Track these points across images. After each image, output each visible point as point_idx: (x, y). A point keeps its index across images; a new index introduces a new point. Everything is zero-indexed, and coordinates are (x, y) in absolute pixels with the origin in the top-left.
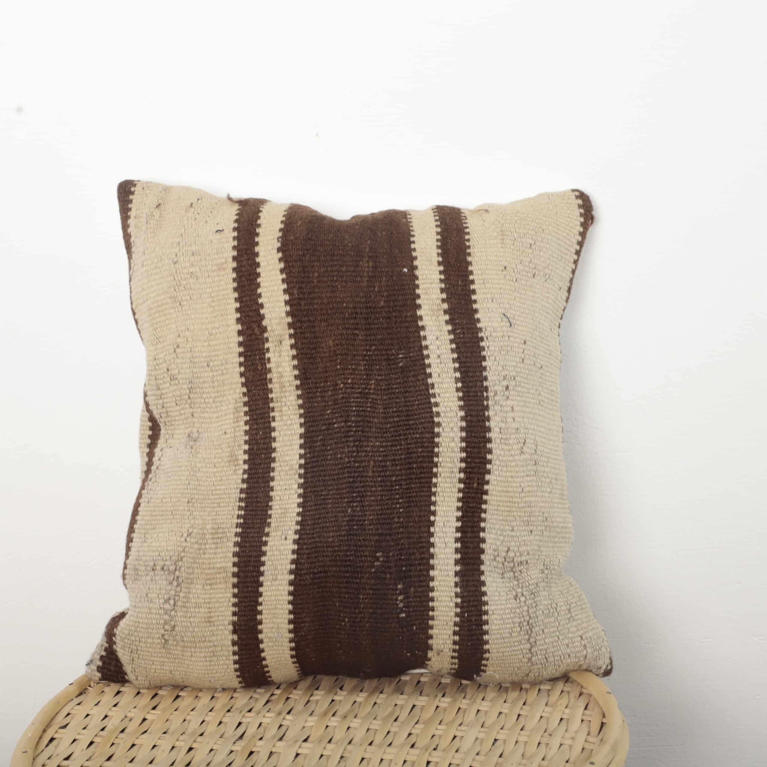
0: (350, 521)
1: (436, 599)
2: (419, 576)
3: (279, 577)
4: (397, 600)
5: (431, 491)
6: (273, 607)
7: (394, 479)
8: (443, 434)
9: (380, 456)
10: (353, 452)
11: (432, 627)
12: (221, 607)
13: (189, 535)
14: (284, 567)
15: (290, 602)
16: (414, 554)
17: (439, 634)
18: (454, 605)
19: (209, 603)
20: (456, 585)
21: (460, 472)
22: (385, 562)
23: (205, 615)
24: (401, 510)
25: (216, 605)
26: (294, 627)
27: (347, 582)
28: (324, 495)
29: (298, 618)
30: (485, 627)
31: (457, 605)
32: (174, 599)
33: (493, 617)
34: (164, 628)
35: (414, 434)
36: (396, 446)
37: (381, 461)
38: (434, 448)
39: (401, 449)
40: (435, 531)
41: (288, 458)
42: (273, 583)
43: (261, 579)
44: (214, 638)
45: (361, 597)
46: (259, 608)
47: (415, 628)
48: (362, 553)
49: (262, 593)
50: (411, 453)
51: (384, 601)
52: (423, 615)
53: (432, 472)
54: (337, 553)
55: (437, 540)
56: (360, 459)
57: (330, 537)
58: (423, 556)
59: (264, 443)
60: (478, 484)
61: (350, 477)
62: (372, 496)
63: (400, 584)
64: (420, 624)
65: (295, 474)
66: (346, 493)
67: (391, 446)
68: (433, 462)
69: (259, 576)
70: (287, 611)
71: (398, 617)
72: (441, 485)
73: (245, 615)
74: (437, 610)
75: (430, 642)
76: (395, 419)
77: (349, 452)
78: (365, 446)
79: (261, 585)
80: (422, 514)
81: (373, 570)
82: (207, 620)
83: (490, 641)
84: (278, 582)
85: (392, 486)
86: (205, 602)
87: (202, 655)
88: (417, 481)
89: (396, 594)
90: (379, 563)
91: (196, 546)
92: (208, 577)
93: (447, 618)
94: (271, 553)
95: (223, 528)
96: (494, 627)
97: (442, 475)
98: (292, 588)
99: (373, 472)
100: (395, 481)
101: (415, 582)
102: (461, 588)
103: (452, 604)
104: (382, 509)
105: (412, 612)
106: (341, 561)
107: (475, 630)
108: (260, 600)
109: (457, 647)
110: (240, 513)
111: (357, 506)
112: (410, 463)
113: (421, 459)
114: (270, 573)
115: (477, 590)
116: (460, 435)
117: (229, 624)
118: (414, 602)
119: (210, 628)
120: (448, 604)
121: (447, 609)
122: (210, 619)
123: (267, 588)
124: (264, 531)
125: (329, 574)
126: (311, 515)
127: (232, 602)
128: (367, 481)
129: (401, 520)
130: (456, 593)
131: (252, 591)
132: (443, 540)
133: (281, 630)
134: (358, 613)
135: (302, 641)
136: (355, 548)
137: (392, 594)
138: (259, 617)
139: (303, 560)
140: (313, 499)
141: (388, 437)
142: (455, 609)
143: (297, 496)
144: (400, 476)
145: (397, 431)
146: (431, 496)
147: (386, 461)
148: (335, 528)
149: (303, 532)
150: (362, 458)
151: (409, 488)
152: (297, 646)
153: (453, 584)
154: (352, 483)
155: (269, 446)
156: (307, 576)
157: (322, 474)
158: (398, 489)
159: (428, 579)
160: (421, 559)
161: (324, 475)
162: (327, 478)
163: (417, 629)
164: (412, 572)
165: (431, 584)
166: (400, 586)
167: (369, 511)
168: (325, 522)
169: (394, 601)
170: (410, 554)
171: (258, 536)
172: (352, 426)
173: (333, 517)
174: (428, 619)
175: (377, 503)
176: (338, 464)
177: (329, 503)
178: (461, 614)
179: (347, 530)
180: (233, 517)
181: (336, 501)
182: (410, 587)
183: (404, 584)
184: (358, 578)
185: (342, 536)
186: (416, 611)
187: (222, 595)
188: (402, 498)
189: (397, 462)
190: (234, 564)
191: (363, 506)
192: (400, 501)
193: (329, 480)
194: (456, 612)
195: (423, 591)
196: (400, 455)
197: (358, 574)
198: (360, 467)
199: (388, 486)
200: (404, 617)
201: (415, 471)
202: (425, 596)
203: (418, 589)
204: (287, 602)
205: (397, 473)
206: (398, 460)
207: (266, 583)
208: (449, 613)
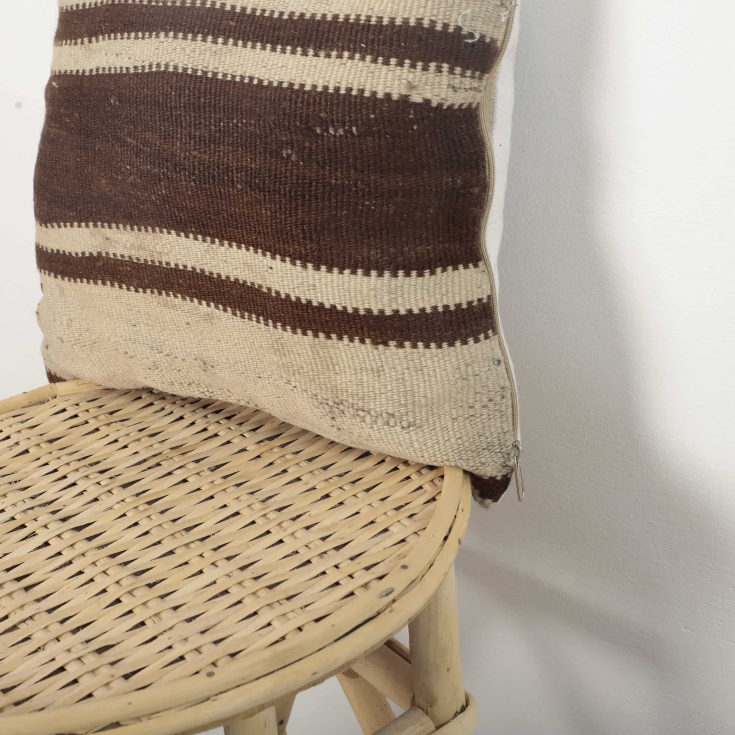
0: (251, 187)
1: (337, 85)
2: (308, 104)
3: (311, 282)
4: (335, 136)
5: (230, 81)
6: (347, 293)
7: (213, 128)
8: (176, 61)
9: (190, 143)
10: (185, 175)
11: (374, 93)
12: (358, 356)
13: (289, 382)
14: (300, 274)
15: (341, 272)
16: (284, 109)
17: (385, 84)
18: (350, 61)
19: (355, 369)
20: (328, 56)
21: (216, 43)
22: (293, 147)
23: (371, 376)
24: (244, 121)
25: (356, 361)
26: (374, 269)
27: (316, 198)
28: (227, 215)
29: (362, 263)
30: (385, 22)
31: (351, 58)
32: (357, 410)
33: (376, 9)
34: (393, 427)
35: (171, 98)
36: (181, 121)
37: (195, 142)
38: (187, 74)
39: (185, 116)
40: (268, 79)
41: (199, 254)
42: (318, 290)
43: (315, 304)
44: (399, 368)
45: (333, 181)
46: (350, 310)
47: (372, 116)
48: (282, 176)
49: (331, 305)
50: (189, 103)
51: (339, 153)
52: (356, 102)
53: (212, 79)
54: (282, 207)
55: (277, 78)
56: (192, 167)
57: (266, 214)
58: (288, 98)
59: (189, 280)
60: (232, 20)
61: (209, 181)
62: (228, 156)
63: (316, 131)
64: (367, 109)
65: (212, 248)
66: (224, 188)
67: (181, 128)
68: (201, 77)
69: (312, 305)
70: (353, 277)
71: (359, 136)
72: (226, 68)
73: (362, 329)
74: (352, 84)
75: (395, 97)
76: (157, 118)
77: (186, 181)
78: (180, 159)
79: (322, 305)
80: (250, 95)
81: (301, 163)
82: (376, 374)
83: (405, 16)
84: (317, 284)
85: (220, 130)
86: (355, 374)
87: (422, 385)
88: (218, 98)
89: (327, 136)
90: (294, 156)
91: (297, 376)
92: (326, 367)
93: (364, 72)
94: (286, 287)
95: (273, 342)
96: (389, 10)
97: (216, 66)
98: (323, 268)
99: (205, 152)
100: (216, 127)
101: (314, 111)
102: (332, 50)
103: (349, 63)
104: (241, 145)
105: (351, 117)
106: (291, 203)
107: (385, 36)
108: (339, 308)
109: (407, 61)
110: (254, 319)
111: (237, 177)
112: (199, 106)
113: (196, 91)
114: (307, 292)
115: (340, 27)
116: (180, 40)
117: (377, 349)
118: (338, 113)
119: (386, 371)
120: (347, 69)
121: (353, 70)
122: (375, 370)
123: (325, 298)
124: (266, 293)
125: (306, 219)
126: (247, 234)
127: (349, 343)
128: (214, 161)
129: (253, 122)
130: (337, 58)
131: (331, 317)
132: (279, 69)
133: (379, 286)
134: (357, 187)
135: (397, 261)
136: (277, 183)
137: (329, 142)
138: (362, 312)
139: (291, 249)
140: (232, 230)
141: (173, 130)
142: (356, 61)
143: (231, 249)
144: (210, 119)
145: (168, 118)
146: (235, 81)
147: (195, 135)
148: (258, 207)
149: (263, 246)
150: (191, 165)
151: (224, 109)
152: (403, 268)
153: (327, 60)
154: (214, 180)
155: (191, 274)
156: (308, 247)
157: (208, 215)
158: (224, 123)
159: (313, 93)
160: (290, 100)
161: (210, 213)
162: (211, 210)
163: (374, 113)
164: (303, 113)
165: (320, 89)
166: (318, 131)
167: (242, 161)
168: (253, 218)
169: (337, 140)
170: (284, 114)
171: (272, 301)
172: (164, 173)
173: (248, 208)
174: (362, 97)
175: (235, 151)
176: (198, 195)
177: (235, 211)
178: (363, 53)
179: (260, 192)
180: (260, 328)
181: (232, 201)
182: (320, 118)
183: (315, 125)
184: (311, 183)
185: (265, 199)
186: (350, 112)
187: (343, 354)
188: (233, 119)
189: (197, 123)
190: (305, 334)
191: (237, 169)
192: (235, 121)
193: (213, 207)
194: (359, 60)
195: (326, 101)
196: (190, 118)
197: (306, 183)
198: (199, 169)
199: (220, 136)
200: (357, 129)
201: (207, 101)
202: (332, 99)
203: (323, 107)
204: (341, 276)
205: (207, 123)
206: (195, 120)
207: (320, 298)
208: (359, 69)
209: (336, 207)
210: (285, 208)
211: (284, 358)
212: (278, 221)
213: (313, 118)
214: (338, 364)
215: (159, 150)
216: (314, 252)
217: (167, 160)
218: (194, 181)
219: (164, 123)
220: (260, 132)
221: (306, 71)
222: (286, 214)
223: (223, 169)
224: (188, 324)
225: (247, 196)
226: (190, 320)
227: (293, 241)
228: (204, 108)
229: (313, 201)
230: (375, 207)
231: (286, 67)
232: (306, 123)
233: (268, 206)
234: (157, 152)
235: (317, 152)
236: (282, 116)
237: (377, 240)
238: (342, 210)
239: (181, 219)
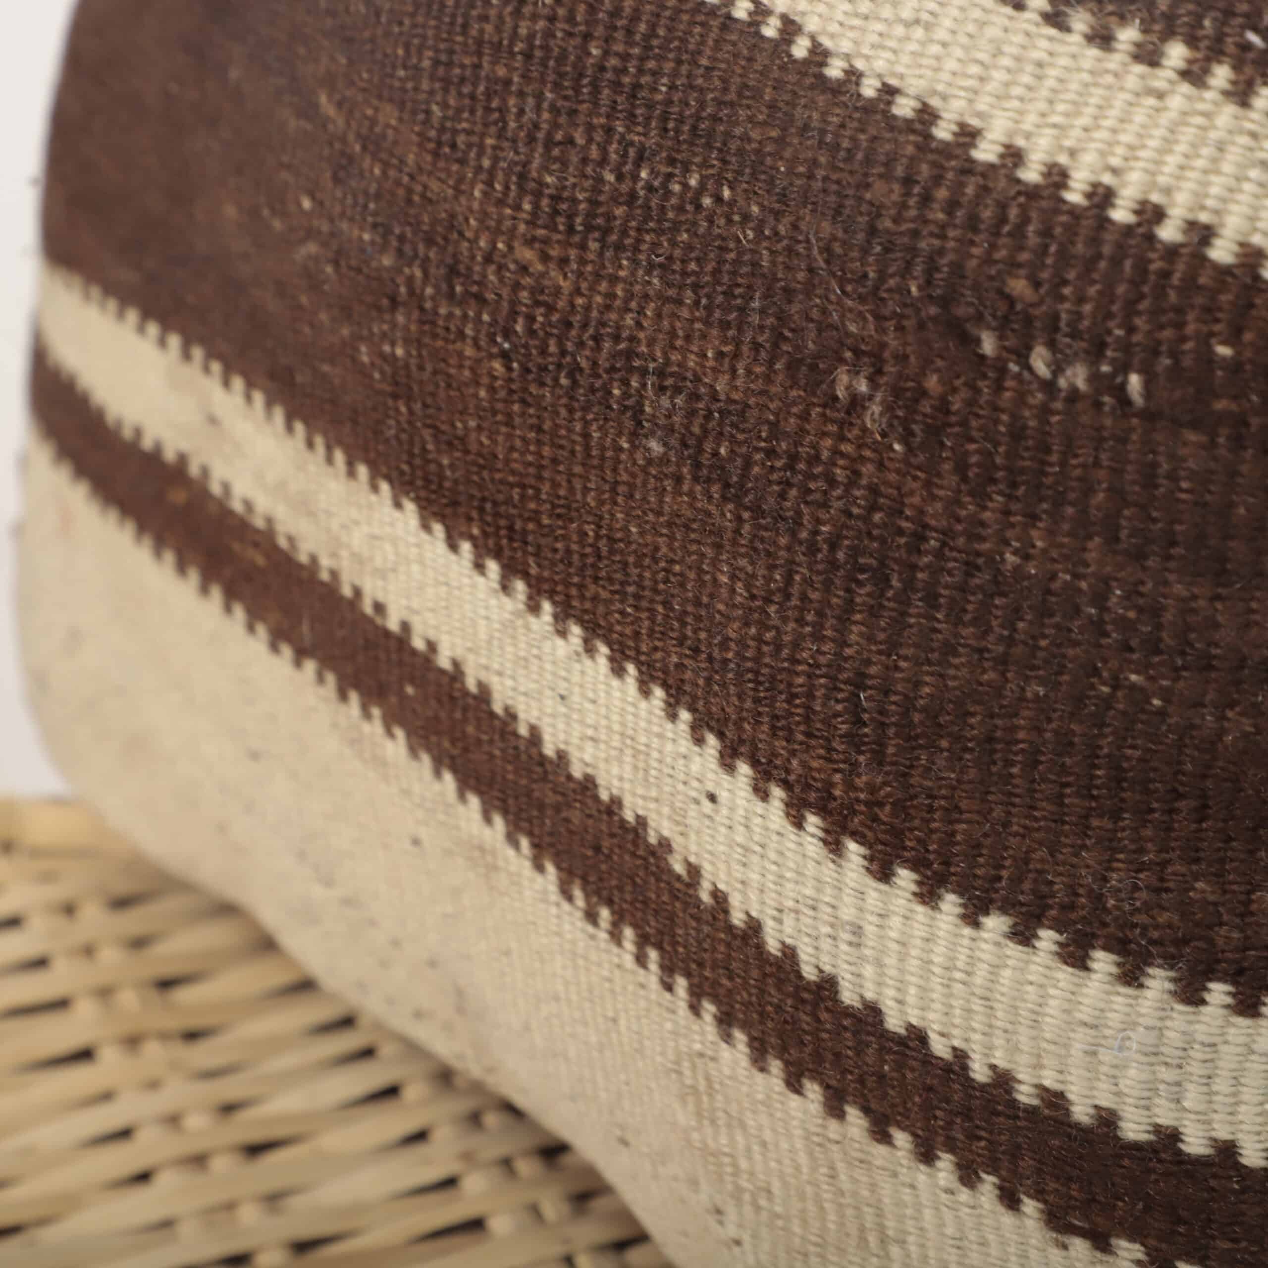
0: (697, 465)
1: (1107, 179)
2: (973, 222)
3: (847, 913)
4: (1049, 386)
6: (977, 1005)
7: (610, 177)
9: (518, 208)
10: (478, 320)
11: (1254, 257)
14: (811, 869)
15: (971, 919)
16: (877, 211)
18: (1185, 88)
20: (1103, 39)
22: (877, 371)
24: (726, 194)
26: (1106, 948)
27: (932, 599)
28: (598, 537)
29: (1064, 908)
31: (1195, 75)
36: (503, 110)
37: (536, 211)
39: (521, 95)
40: (847, 57)
41: (482, 628)
42: (867, 952)
43: (848, 997)
45: (1011, 558)
46: (979, 1072)
47: (1223, 351)
48: (818, 470)
49: (910, 1027)
50: (546, 48)
51: (1054, 458)
52: (1166, 275)
54: (795, 590)
55: (881, 62)
56: (505, 303)
57: (732, 590)
59: (438, 698)
61: (556, 381)
62: (641, 312)
63: (978, 341)
64: (1210, 312)
65: (527, 627)
66: (603, 429)
67: (500, 135)
70: (1013, 950)
71: (1149, 416)
73: (1015, 1155)
74: (1168, 191)
76: (426, 64)
78: (473, 256)
79: (874, 1011)
80: (768, 94)
81: (897, 447)
84: (869, 929)
85: (633, 195)
88: (651, 64)
89: (1019, 377)
90: (876, 409)
93: (1233, 155)
94: (754, 894)
98: (905, 878)
99: (562, 262)
100: (620, 177)
101: (988, 260)
102: (1123, 19)
104: (696, 287)
105: (1131, 330)
106: (828, 584)
108: (940, 1048)
110: (629, 946)
112: (580, 71)
114: (826, 944)
118: (1081, 300)
120: (1164, 119)
121: (1188, 134)
123: (891, 992)
124: (679, 878)
125: (873, 670)
126: (651, 635)
127: (956, 1185)
128: (588, 308)
129: (755, 209)
130: (1137, 58)
131: (899, 1066)
132: (899, 30)
133: (1114, 1019)
134: (1103, 609)
135: (1211, 942)
136: (793, 492)
137: (1021, 398)
138: (1025, 1095)
139: (795, 763)
140: (604, 594)
141: (469, 132)
142: (1209, 95)
143: (588, 662)
144: (608, 142)
145: (462, 80)
146: (729, 17)
147: (541, 184)
148: (709, 552)
149: (700, 704)
150: (505, 292)
151: (665, 118)
152: (1234, 976)
153: (1093, 52)
154: (575, 384)
155: (445, 680)
156: (860, 782)
157: (532, 506)
158: (652, 171)
159: (1002, 183)
160: (908, 181)
161: (537, 497)
162: (546, 488)
163: (1234, 338)
164: (941, 252)
165: (1031, 174)
166: (988, 345)
167: (685, 351)
168: (682, 585)
169: (1058, 405)
170: (872, 231)
171: (698, 920)
172: (410, 280)
173: (672, 538)
174: (1200, 259)
175: (668, 300)
176: (509, 415)
177: (625, 529)
178: (1248, 70)
179: (725, 499)
180: (642, 986)
181: (622, 489)
182: (1001, 293)
183: (979, 318)
184: (920, 537)
185: (737, 532)
186: (1130, 308)
187: (928, 1213)
188: (686, 170)
189: (559, 136)
190: (794, 1085)
191: (661, 373)
192: (693, 182)
193: (555, 485)
194: (1226, 93)
195: (1046, 233)
196: (538, 108)
197: (901, 532)
198: (531, 319)
199: (628, 218)
200: (1148, 385)
201: (613, 62)
202: (1071, 230)
203: (1024, 256)
204: (967, 931)
205: (594, 153)
206: (555, 126)
207: (869, 985)
208: (1213, 135)
209: (1003, 661)
210: (804, 598)
211: (709, 1131)
212: (769, 636)
213: (976, 287)
214: (902, 1243)
215: (410, 191)
216: (881, 805)
217: (430, 242)
218: (505, 356)
219: (446, 90)
220: (773, 263)
221: (999, 76)
222: (801, 621)
223: (614, 356)
224: (416, 842)
225: (677, 492)
226: (423, 833)
227: (809, 735)
228: (596, 89)
229: (918, 605)
230: (1166, 700)
231: (928, 27)
232: (945, 302)
233: (743, 562)
234: (401, 192)
235: (964, 423)
236: (861, 236)
237: (1148, 832)
238: (1027, 679)
239: (442, 477)
